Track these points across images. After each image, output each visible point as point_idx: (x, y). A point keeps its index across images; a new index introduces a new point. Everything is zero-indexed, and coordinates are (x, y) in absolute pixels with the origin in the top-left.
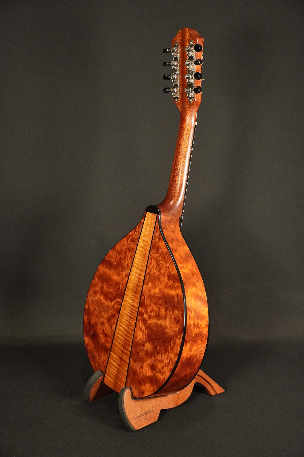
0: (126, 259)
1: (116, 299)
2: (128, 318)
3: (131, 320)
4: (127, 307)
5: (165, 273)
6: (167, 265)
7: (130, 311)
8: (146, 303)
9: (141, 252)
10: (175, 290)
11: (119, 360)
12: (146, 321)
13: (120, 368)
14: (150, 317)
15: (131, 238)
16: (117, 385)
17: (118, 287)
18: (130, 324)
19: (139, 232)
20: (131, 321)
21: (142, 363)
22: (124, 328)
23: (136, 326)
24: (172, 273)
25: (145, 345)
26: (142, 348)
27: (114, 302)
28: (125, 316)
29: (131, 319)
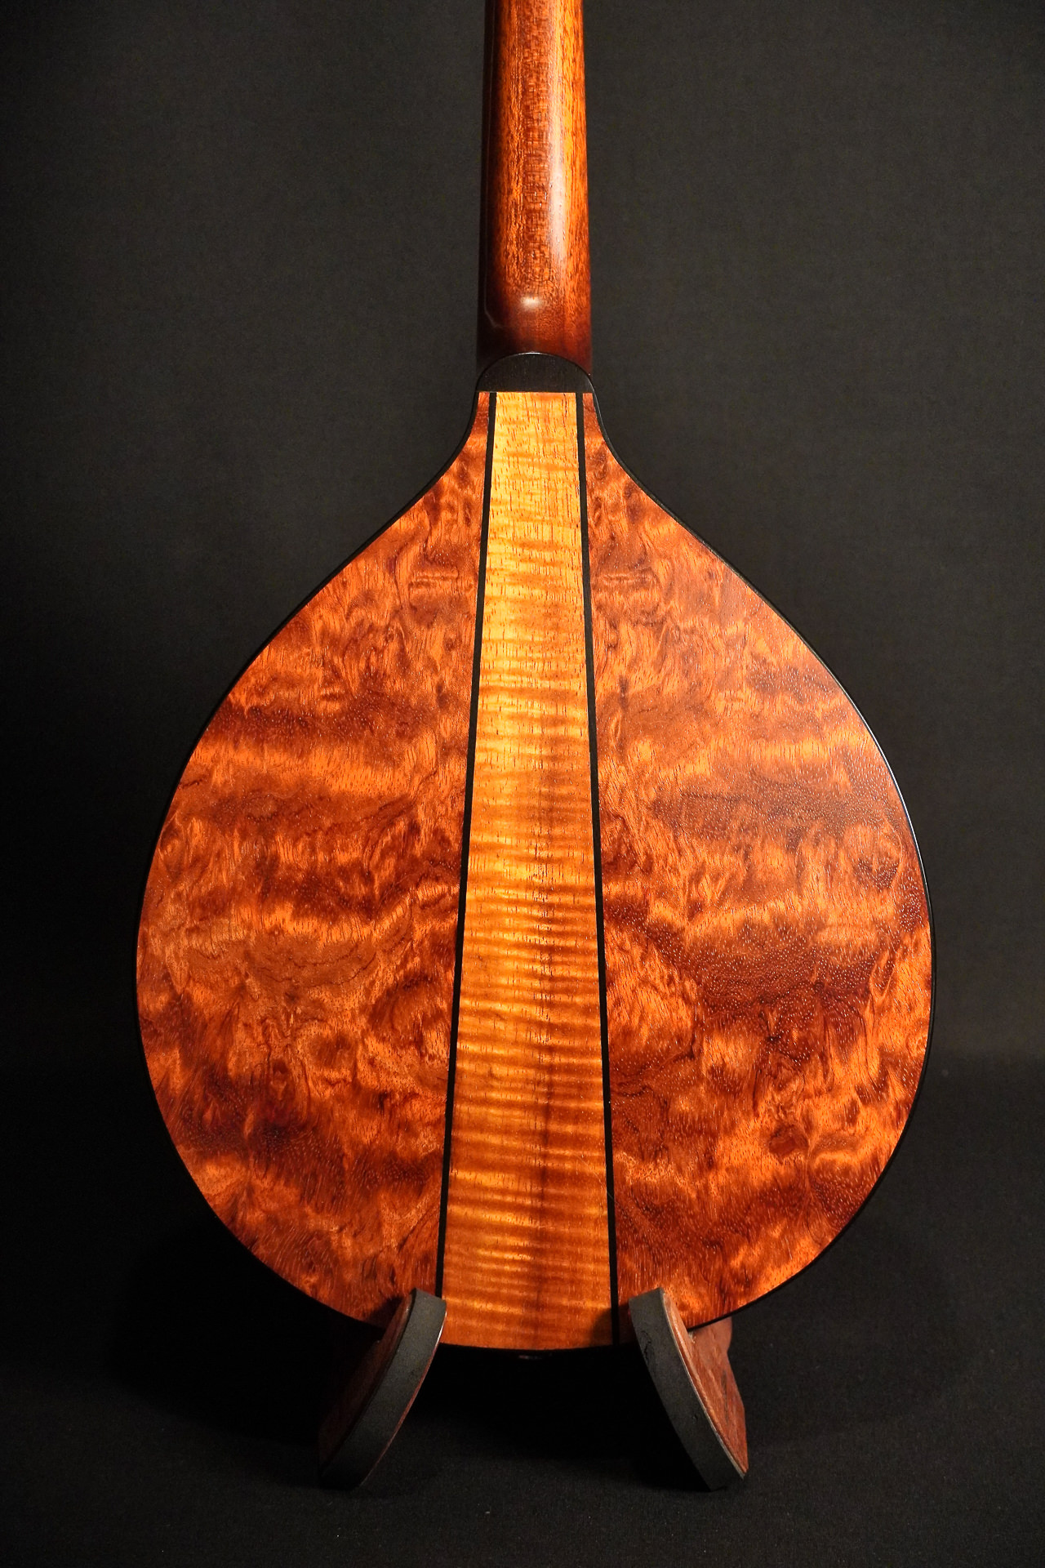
0: (419, 666)
1: (404, 890)
2: (534, 961)
3: (563, 963)
4: (506, 909)
5: (728, 672)
6: (731, 631)
7: (540, 920)
8: (639, 848)
9: (522, 603)
10: (819, 735)
11: (528, 1186)
12: (675, 935)
13: (550, 1227)
14: (695, 909)
15: (415, 550)
16: (549, 1316)
17: (402, 826)
18: (560, 985)
19: (468, 505)
20: (559, 971)
21: (701, 1146)
22: (519, 1020)
23: (604, 983)
24: (772, 659)
25: (700, 1052)
26: (685, 1070)
27: (399, 910)
28: (507, 957)
29: (557, 958)
